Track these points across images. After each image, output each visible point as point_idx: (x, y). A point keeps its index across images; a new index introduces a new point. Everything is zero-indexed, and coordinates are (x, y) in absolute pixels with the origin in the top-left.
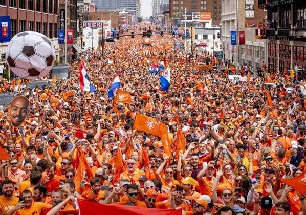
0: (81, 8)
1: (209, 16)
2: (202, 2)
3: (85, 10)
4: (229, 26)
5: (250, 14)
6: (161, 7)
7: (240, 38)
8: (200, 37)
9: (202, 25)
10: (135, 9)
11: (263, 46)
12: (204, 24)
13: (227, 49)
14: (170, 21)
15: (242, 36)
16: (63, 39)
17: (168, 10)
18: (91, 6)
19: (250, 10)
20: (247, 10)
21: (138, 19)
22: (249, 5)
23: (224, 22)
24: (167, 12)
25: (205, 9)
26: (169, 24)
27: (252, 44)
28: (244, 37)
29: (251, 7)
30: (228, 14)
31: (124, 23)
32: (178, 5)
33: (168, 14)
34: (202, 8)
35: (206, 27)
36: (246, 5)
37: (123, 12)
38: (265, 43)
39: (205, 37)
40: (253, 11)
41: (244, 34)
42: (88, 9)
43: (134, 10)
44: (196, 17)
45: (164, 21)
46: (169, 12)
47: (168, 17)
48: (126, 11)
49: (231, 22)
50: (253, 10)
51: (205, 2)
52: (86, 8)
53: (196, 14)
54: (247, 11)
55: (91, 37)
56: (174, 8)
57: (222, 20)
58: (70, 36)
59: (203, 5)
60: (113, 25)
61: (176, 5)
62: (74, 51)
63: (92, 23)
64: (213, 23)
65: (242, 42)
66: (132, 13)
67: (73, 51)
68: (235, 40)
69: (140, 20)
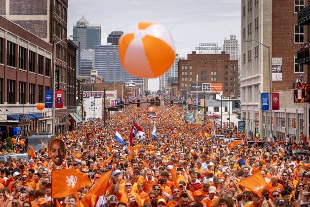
0: (88, 81)
1: (220, 86)
2: (212, 73)
3: (92, 82)
4: (251, 91)
5: (277, 77)
6: (169, 81)
7: (273, 101)
8: (211, 109)
9: (212, 96)
10: (142, 82)
11: (302, 112)
12: (214, 95)
13: (249, 119)
14: (178, 93)
15: (275, 99)
16: (50, 103)
17: (177, 82)
18: (97, 78)
19: (277, 72)
20: (274, 72)
21: (145, 92)
22: (276, 66)
23: (244, 88)
24: (175, 84)
25: (215, 80)
26: (177, 95)
27: (284, 111)
28: (278, 101)
29: (279, 69)
30: (250, 77)
31: (131, 95)
32: (187, 76)
33: (176, 87)
34: (212, 79)
35: (217, 99)
36: (272, 66)
37: (131, 84)
38: (305, 109)
39: (216, 109)
40: (281, 74)
41: (278, 97)
42: (95, 81)
43: (141, 84)
44: (206, 88)
45: (172, 94)
46: (178, 84)
47: (177, 90)
48: (133, 84)
49: (253, 87)
50: (281, 72)
51: (215, 74)
52: (92, 81)
53: (206, 85)
54: (273, 74)
55: (93, 107)
56: (183, 79)
57: (242, 86)
58: (59, 99)
59: (213, 76)
60: (119, 96)
61: (185, 76)
62: (72, 121)
63: (96, 93)
64: (224, 95)
65: (276, 107)
66: (140, 86)
67: (70, 121)
68: (266, 104)
69: (147, 93)
